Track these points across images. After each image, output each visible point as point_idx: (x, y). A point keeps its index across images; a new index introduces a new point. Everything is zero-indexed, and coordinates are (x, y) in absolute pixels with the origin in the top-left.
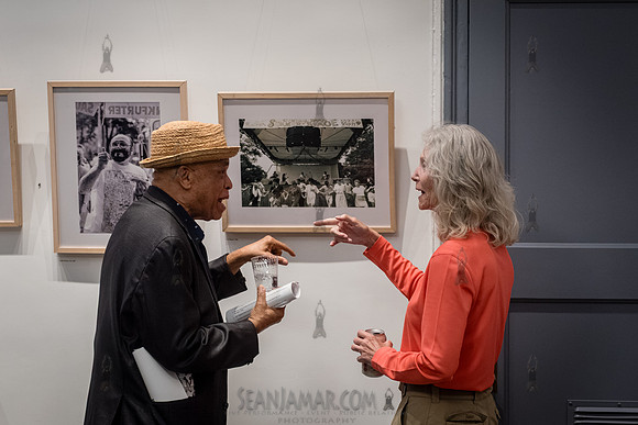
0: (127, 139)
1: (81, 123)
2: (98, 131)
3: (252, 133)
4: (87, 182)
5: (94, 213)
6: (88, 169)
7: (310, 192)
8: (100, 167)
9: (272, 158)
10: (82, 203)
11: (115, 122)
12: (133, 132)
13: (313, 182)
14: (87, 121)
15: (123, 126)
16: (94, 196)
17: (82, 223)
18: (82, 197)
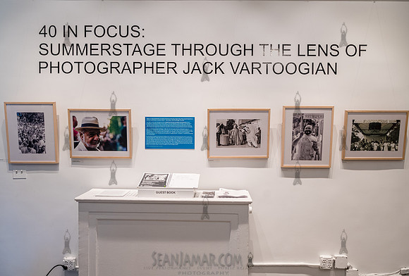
0: (311, 127)
1: (294, 121)
2: (300, 124)
3: (357, 125)
4: (295, 142)
5: (297, 153)
6: (296, 138)
7: (375, 146)
8: (301, 137)
9: (363, 133)
10: (293, 149)
11: (307, 120)
12: (314, 124)
13: (377, 142)
14: (296, 120)
15: (310, 122)
16: (297, 147)
17: (292, 156)
18: (293, 147)
